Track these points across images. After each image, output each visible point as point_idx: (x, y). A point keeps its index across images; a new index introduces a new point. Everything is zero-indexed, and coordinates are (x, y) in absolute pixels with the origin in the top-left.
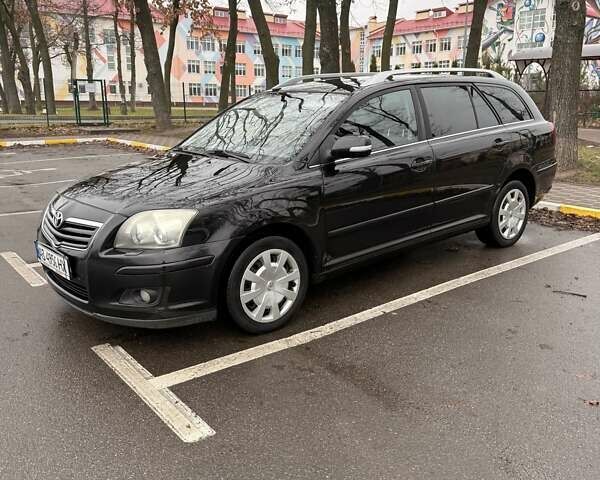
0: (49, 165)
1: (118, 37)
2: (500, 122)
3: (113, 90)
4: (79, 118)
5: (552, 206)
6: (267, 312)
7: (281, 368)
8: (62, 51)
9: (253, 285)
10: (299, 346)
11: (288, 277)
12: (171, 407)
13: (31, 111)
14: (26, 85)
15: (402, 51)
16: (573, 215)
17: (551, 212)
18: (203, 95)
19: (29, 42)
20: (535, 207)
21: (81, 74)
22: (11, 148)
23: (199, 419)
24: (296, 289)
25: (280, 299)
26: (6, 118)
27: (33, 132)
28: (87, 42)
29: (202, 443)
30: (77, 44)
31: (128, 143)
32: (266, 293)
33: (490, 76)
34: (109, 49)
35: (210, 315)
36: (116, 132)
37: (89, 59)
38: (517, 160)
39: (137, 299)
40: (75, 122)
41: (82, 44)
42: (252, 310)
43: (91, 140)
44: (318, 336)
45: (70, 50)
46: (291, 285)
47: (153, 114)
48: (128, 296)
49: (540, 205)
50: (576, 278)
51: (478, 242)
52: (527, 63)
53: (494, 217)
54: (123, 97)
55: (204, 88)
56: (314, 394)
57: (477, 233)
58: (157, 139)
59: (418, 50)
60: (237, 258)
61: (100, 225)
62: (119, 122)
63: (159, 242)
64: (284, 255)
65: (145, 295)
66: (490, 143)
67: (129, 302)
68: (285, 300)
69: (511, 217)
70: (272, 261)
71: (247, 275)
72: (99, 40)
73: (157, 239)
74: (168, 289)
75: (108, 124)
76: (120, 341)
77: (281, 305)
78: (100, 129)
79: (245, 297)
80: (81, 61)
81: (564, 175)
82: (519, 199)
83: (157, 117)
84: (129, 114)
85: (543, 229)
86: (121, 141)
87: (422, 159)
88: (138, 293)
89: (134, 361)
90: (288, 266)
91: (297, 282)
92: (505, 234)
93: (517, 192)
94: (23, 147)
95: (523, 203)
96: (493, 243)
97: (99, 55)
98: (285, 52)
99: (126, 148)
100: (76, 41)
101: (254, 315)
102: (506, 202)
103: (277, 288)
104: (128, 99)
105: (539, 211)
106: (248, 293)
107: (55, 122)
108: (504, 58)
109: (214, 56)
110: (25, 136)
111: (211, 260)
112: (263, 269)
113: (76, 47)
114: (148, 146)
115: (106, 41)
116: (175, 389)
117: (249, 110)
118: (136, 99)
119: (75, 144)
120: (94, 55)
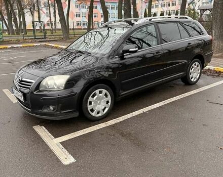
0: (23, 54)
1: (49, 5)
2: (190, 36)
3: (48, 24)
4: (35, 36)
5: (212, 68)
6: (98, 113)
7: (102, 134)
8: (29, 10)
9: (93, 103)
10: (110, 126)
11: (106, 99)
12: (60, 150)
13: (18, 34)
14: (16, 24)
15: (157, 6)
16: (220, 71)
17: (211, 70)
18: (82, 25)
19: (17, 7)
20: (205, 68)
21: (36, 19)
22: (10, 48)
23: (70, 155)
24: (109, 104)
25: (103, 107)
26: (9, 37)
27: (18, 42)
28: (38, 7)
29: (70, 165)
30: (35, 7)
31: (53, 45)
32: (98, 106)
33: (186, 18)
34: (47, 9)
35: (77, 114)
36: (48, 41)
37: (39, 13)
38: (197, 51)
39: (49, 109)
40: (33, 37)
41: (36, 8)
42: (92, 112)
43: (39, 44)
44: (118, 121)
45: (32, 10)
46: (108, 102)
47: (62, 34)
48: (45, 108)
49: (207, 67)
50: (219, 97)
51: (182, 83)
52: (204, 10)
53: (188, 73)
54: (52, 27)
55: (82, 23)
56: (114, 145)
57: (181, 79)
58: (63, 44)
59: (163, 6)
60: (86, 93)
61: (34, 81)
62: (50, 37)
63: (56, 88)
64: (104, 91)
65: (51, 108)
66: (186, 45)
67: (45, 110)
68: (105, 108)
69: (195, 73)
70: (100, 93)
71: (90, 99)
72: (43, 6)
73: (55, 87)
74: (60, 105)
75: (46, 38)
76: (43, 124)
77: (104, 110)
78: (43, 40)
79: (89, 107)
80: (36, 14)
81: (217, 55)
82: (198, 66)
83: (63, 35)
84: (54, 34)
85: (208, 77)
86: (50, 45)
87: (158, 52)
88: (49, 107)
89: (48, 132)
90: (106, 95)
91: (110, 101)
92: (192, 80)
93: (197, 63)
94: (15, 47)
95: (199, 67)
96: (188, 83)
97: (43, 11)
98: (113, 8)
99: (52, 47)
100: (34, 6)
101: (93, 114)
102: (193, 67)
103: (102, 103)
104: (54, 28)
105: (207, 70)
106: (91, 106)
107: (26, 38)
108: (196, 8)
109: (85, 11)
110: (15, 43)
111: (76, 94)
112: (96, 97)
113: (34, 9)
114: (60, 46)
115: (45, 6)
116: (62, 143)
117: (96, 32)
118: (57, 28)
119: (33, 46)
120: (41, 11)
